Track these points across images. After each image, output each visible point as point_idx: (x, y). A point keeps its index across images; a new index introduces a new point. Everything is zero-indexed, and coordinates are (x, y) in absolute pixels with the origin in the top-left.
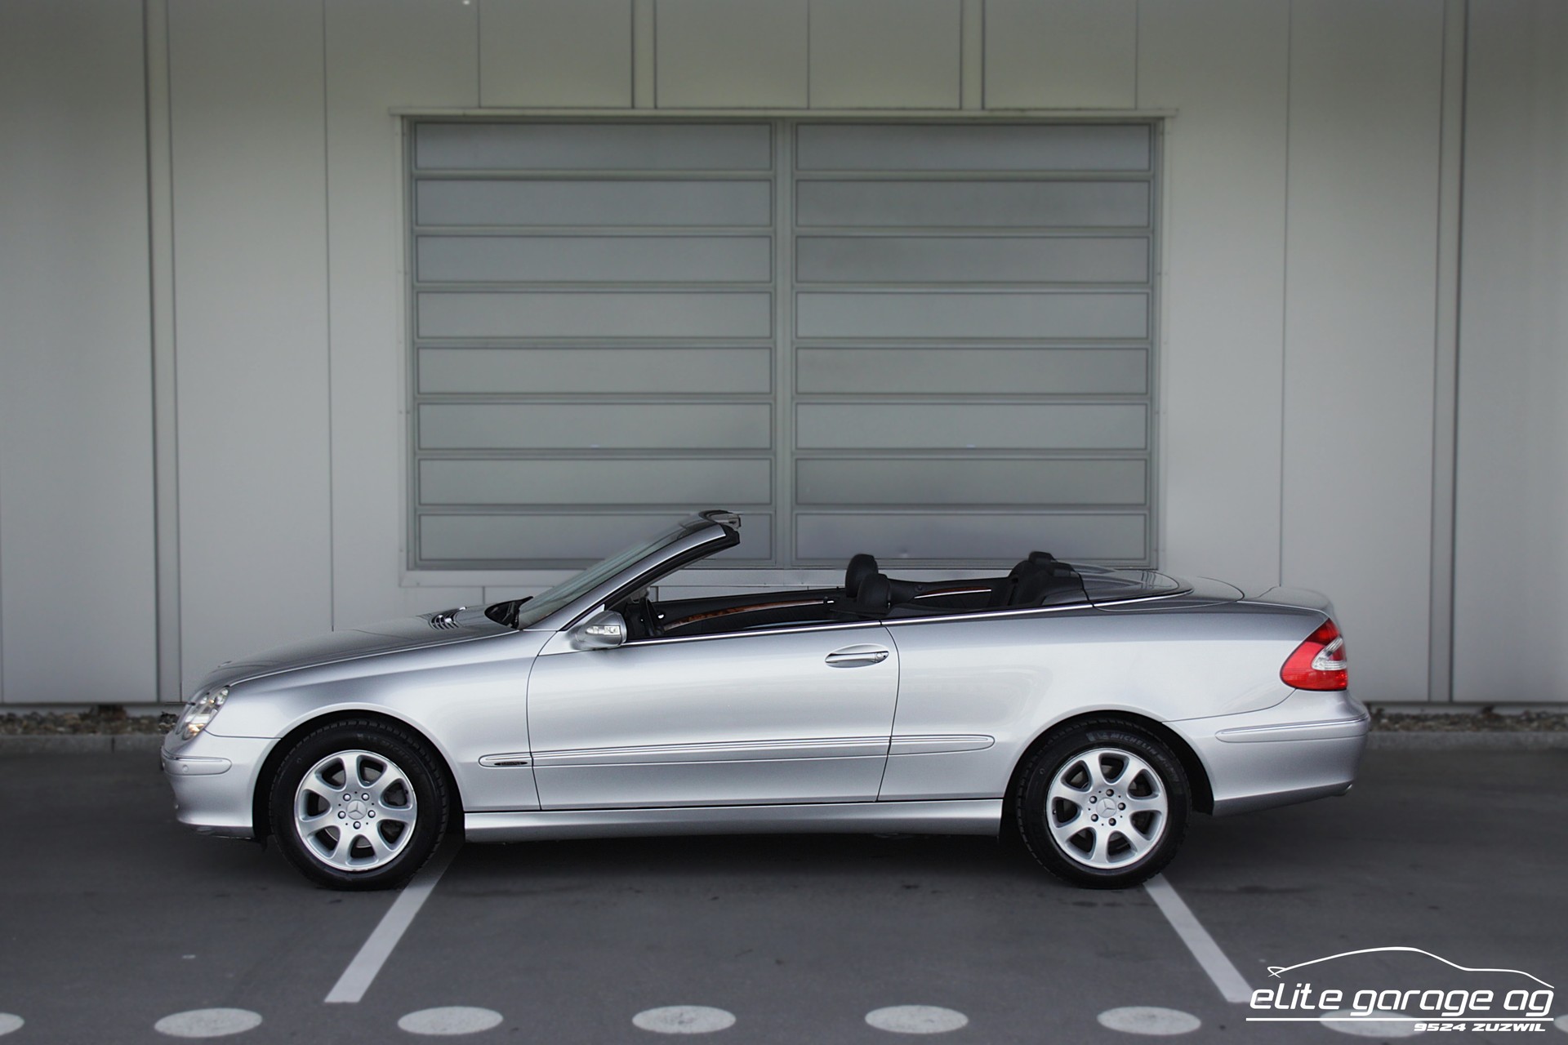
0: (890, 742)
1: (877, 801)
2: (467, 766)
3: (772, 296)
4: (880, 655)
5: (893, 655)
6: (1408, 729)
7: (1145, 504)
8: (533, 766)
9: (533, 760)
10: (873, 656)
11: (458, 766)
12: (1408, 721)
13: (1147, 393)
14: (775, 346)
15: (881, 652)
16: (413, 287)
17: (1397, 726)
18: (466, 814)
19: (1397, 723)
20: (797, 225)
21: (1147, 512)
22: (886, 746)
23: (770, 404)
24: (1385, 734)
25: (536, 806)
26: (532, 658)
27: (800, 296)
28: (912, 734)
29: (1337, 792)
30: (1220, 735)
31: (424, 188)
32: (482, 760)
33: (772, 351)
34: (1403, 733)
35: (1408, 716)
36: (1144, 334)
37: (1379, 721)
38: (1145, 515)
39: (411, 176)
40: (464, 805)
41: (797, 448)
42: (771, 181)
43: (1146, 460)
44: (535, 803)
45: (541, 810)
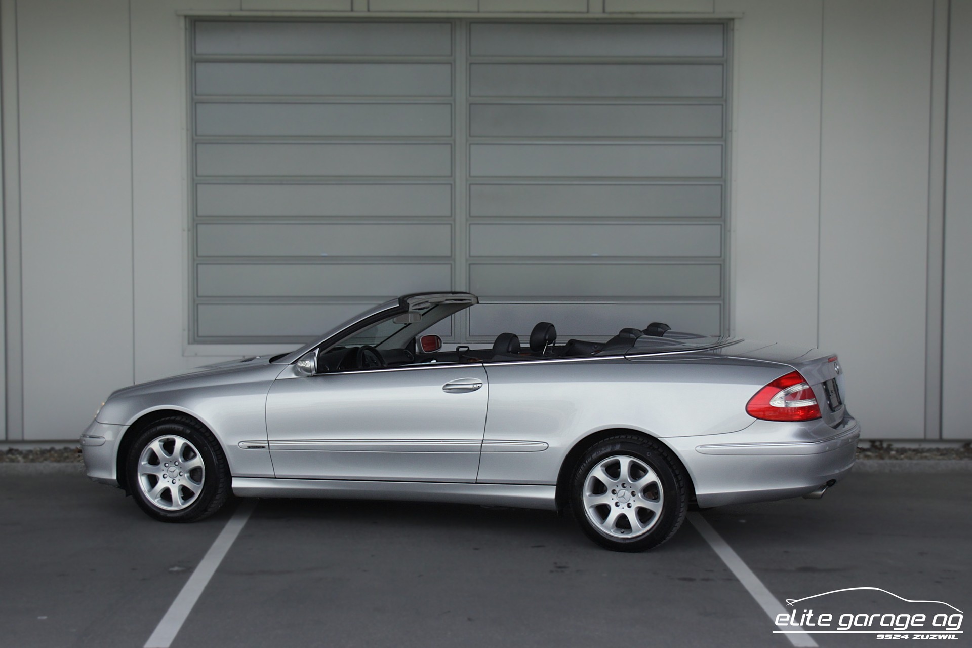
0: (482, 444)
1: (476, 483)
2: (232, 448)
3: (452, 146)
4: (475, 386)
5: (485, 386)
6: (910, 458)
7: (720, 296)
8: (269, 449)
9: (269, 446)
10: (471, 386)
11: (226, 448)
12: (910, 453)
13: (721, 217)
14: (455, 183)
15: (476, 384)
16: (193, 139)
17: (902, 456)
18: (233, 478)
19: (902, 454)
20: (470, 96)
21: (721, 302)
22: (479, 446)
23: (451, 224)
24: (895, 461)
25: (273, 475)
26: (272, 381)
27: (473, 147)
28: (498, 439)
29: (803, 494)
30: (698, 449)
31: (201, 67)
32: (241, 444)
33: (452, 186)
34: (907, 461)
35: (910, 450)
36: (719, 175)
37: (889, 453)
38: (720, 305)
39: (192, 59)
40: (232, 472)
41: (470, 256)
42: (452, 64)
43: (721, 265)
44: (271, 473)
45: (276, 478)
